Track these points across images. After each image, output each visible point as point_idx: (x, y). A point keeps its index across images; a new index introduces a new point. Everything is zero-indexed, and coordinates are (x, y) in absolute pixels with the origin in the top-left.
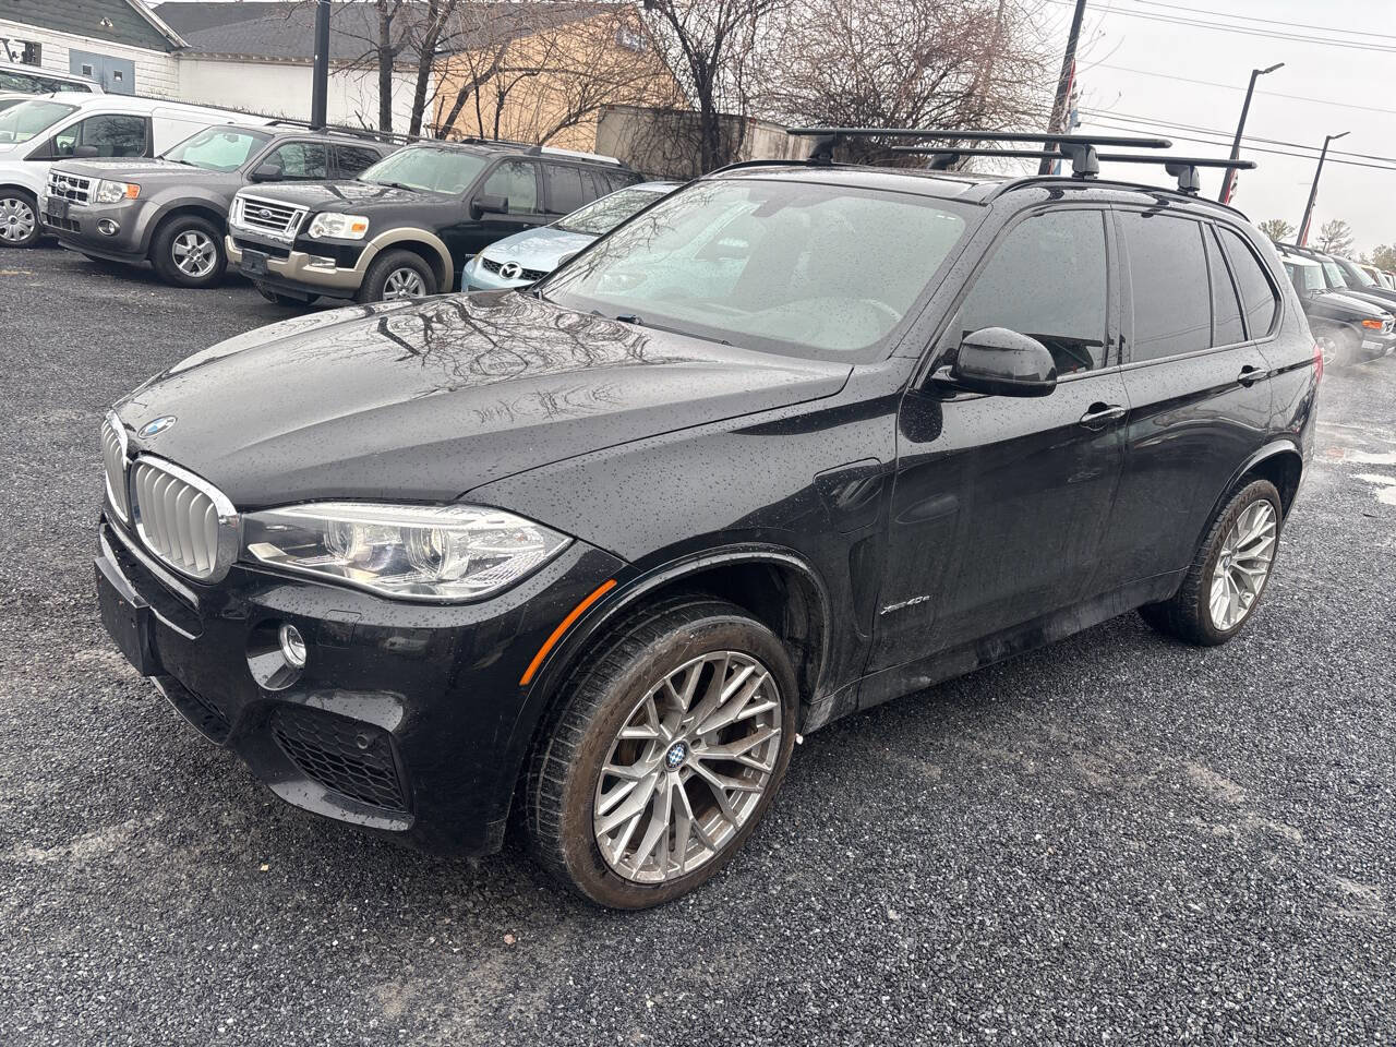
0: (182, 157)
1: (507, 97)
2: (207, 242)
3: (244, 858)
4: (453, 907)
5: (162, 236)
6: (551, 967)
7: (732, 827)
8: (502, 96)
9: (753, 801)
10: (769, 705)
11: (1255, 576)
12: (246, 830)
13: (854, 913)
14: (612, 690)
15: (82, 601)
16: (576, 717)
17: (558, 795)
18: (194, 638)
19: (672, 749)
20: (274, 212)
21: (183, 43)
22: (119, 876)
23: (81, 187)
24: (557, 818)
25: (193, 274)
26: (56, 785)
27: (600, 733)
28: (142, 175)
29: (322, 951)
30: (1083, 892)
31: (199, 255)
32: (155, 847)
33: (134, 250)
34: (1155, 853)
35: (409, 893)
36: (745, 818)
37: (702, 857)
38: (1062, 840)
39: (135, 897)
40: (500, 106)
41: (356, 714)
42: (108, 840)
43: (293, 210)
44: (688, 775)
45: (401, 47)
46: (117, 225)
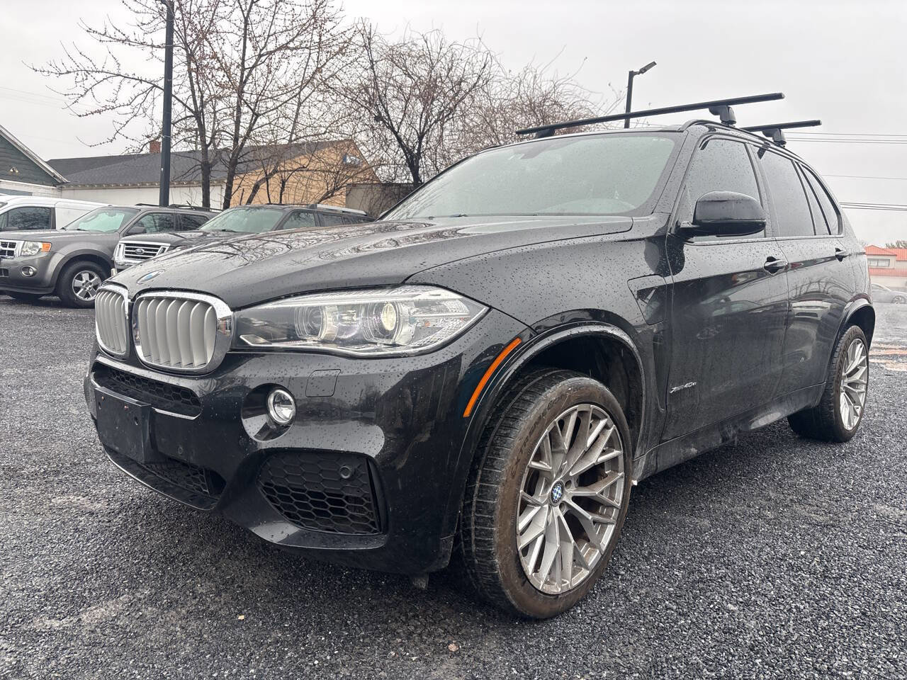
0: (78, 226)
1: (286, 183)
2: (96, 278)
3: (222, 613)
4: (399, 631)
5: (66, 275)
6: (494, 663)
7: (598, 551)
8: (283, 183)
9: (610, 530)
10: (615, 453)
11: (860, 393)
12: (219, 595)
13: (702, 609)
14: (523, 426)
15: (49, 469)
16: (498, 450)
17: (491, 512)
18: (194, 418)
19: (554, 487)
20: (146, 250)
21: (65, 180)
22: (124, 633)
23: (9, 247)
24: (492, 532)
25: (86, 299)
26: (58, 578)
27: (518, 460)
28: (52, 237)
29: (308, 668)
30: (854, 582)
31: (90, 286)
32: (149, 611)
33: (47, 285)
34: (887, 555)
35: (362, 625)
36: (606, 544)
37: (582, 575)
38: (820, 553)
39: (142, 646)
40: (283, 188)
41: (342, 447)
42: (109, 609)
43: (159, 246)
44: (566, 509)
45: (215, 162)
46: (34, 269)
